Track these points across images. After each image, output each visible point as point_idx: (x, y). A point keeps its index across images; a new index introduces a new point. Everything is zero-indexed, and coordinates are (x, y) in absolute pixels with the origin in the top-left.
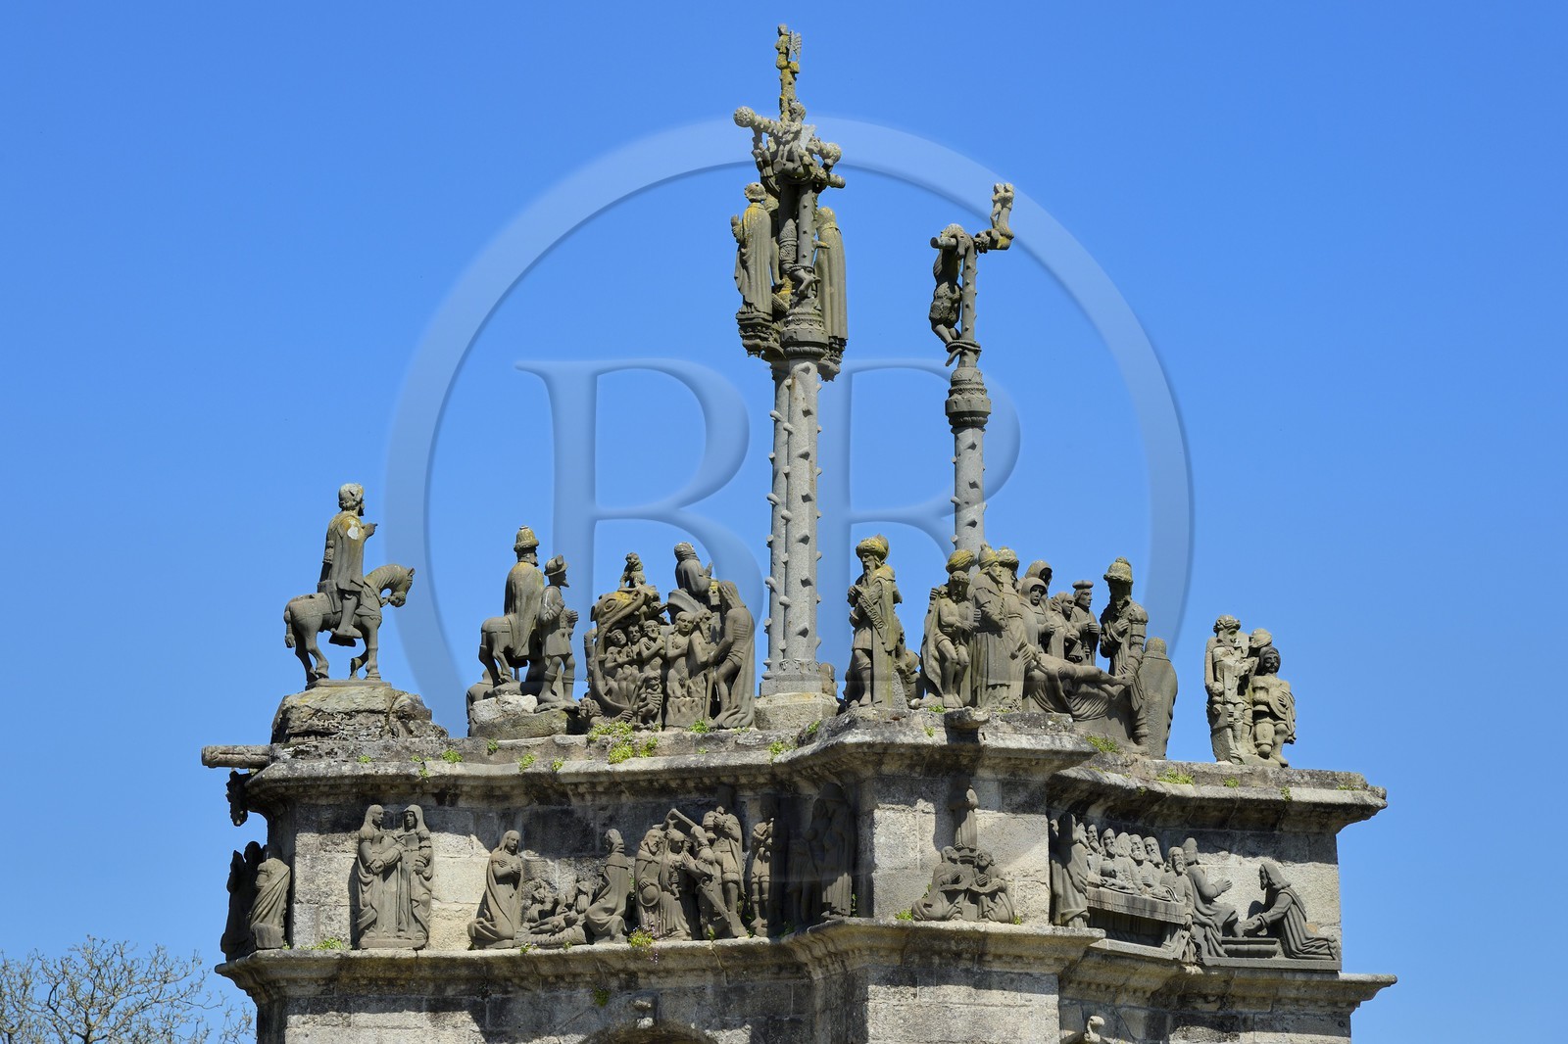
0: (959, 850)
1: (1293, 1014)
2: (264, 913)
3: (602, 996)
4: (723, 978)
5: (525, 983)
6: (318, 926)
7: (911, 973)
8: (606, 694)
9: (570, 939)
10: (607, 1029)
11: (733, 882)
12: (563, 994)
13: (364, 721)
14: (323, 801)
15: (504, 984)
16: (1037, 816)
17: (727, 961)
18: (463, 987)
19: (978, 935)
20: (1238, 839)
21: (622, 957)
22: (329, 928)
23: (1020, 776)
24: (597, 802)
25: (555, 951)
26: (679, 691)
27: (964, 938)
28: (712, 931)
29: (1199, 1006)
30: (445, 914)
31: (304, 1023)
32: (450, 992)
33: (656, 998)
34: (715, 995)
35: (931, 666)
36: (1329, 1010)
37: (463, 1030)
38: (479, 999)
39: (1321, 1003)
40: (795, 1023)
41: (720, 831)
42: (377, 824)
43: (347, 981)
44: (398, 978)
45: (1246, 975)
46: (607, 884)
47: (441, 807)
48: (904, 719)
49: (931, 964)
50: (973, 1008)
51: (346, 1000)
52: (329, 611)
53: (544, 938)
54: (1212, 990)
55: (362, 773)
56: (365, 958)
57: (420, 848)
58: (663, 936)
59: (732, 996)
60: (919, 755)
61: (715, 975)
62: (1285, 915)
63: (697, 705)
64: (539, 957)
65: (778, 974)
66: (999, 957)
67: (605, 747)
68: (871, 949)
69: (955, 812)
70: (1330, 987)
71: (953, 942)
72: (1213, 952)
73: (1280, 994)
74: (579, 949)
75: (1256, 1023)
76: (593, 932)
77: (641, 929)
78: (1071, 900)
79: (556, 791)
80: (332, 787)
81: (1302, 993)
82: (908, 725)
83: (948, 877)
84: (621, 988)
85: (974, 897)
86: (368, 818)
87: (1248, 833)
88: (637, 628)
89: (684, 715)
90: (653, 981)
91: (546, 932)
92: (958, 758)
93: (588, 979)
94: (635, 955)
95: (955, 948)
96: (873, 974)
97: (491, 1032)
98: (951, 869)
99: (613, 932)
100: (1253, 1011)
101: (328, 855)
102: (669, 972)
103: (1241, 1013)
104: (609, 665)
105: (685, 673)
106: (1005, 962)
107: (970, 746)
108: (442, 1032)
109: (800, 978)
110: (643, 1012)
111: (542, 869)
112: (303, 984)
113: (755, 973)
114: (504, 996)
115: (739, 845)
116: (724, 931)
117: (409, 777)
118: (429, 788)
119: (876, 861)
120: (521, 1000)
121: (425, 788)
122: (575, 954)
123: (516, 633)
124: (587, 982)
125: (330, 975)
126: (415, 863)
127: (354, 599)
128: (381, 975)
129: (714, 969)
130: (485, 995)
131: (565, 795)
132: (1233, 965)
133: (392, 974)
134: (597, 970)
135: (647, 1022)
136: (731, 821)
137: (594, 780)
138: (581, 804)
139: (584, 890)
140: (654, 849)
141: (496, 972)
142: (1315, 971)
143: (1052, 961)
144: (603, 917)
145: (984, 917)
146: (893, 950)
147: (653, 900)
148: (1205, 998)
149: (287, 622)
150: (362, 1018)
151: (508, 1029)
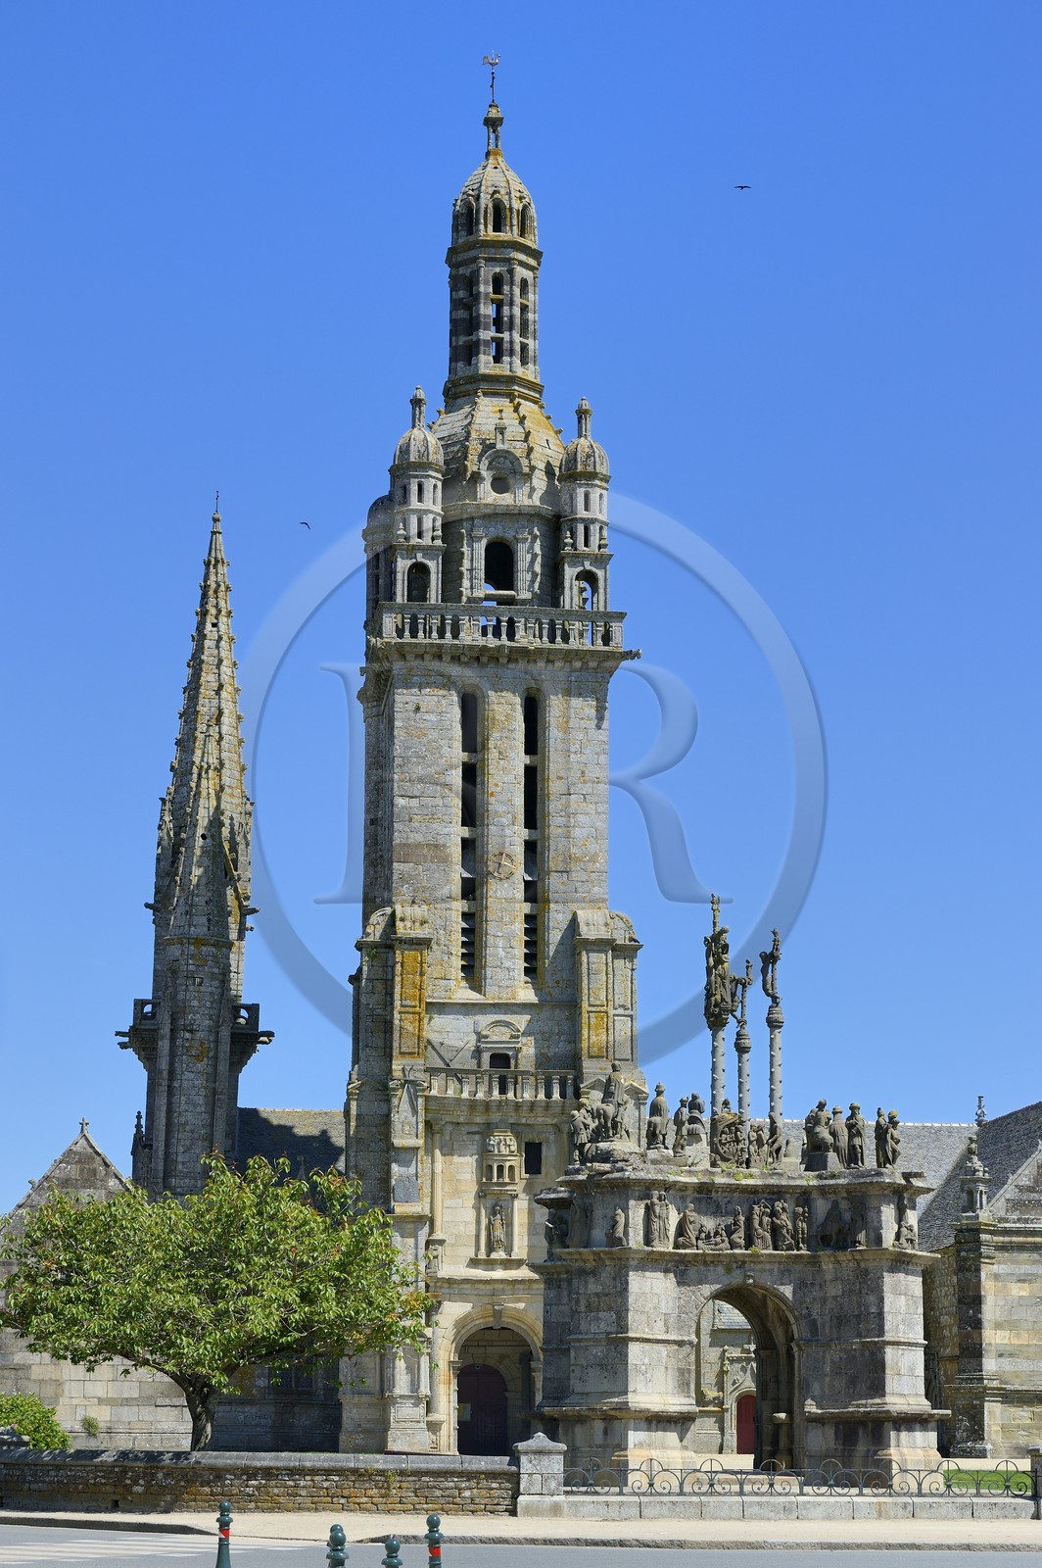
3: (729, 1270)
4: (785, 1266)
6: (635, 1238)
8: (722, 1153)
9: (723, 1248)
11: (789, 1229)
12: (715, 1268)
14: (637, 1188)
15: (686, 1263)
25: (716, 1252)
26: (755, 1154)
28: (784, 1248)
31: (634, 1275)
33: (754, 1272)
34: (780, 1273)
37: (670, 1280)
43: (645, 1260)
44: (656, 1259)
46: (740, 1227)
49: (897, 1265)
50: (905, 1282)
51: (644, 1267)
53: (713, 1246)
57: (666, 1209)
58: (762, 1249)
59: (787, 1274)
61: (782, 1265)
63: (762, 1160)
65: (806, 1265)
68: (887, 1259)
69: (900, 1209)
76: (732, 1246)
77: (753, 1246)
79: (707, 1189)
84: (737, 1268)
86: (656, 1196)
88: (733, 1128)
89: (758, 1163)
90: (755, 1266)
97: (680, 1283)
99: (742, 1246)
102: (762, 1263)
104: (722, 1142)
105: (757, 1147)
109: (815, 1268)
110: (749, 1277)
112: (632, 1260)
113: (800, 1264)
114: (690, 1269)
115: (788, 1215)
116: (788, 1248)
117: (665, 1181)
120: (696, 1270)
121: (667, 1185)
123: (662, 1125)
124: (725, 1264)
125: (638, 1257)
126: (665, 1214)
128: (653, 1258)
130: (677, 1267)
131: (710, 1191)
136: (787, 1206)
137: (729, 1186)
139: (723, 1228)
140: (760, 1216)
144: (738, 1240)
146: (891, 1260)
151: (687, 1282)
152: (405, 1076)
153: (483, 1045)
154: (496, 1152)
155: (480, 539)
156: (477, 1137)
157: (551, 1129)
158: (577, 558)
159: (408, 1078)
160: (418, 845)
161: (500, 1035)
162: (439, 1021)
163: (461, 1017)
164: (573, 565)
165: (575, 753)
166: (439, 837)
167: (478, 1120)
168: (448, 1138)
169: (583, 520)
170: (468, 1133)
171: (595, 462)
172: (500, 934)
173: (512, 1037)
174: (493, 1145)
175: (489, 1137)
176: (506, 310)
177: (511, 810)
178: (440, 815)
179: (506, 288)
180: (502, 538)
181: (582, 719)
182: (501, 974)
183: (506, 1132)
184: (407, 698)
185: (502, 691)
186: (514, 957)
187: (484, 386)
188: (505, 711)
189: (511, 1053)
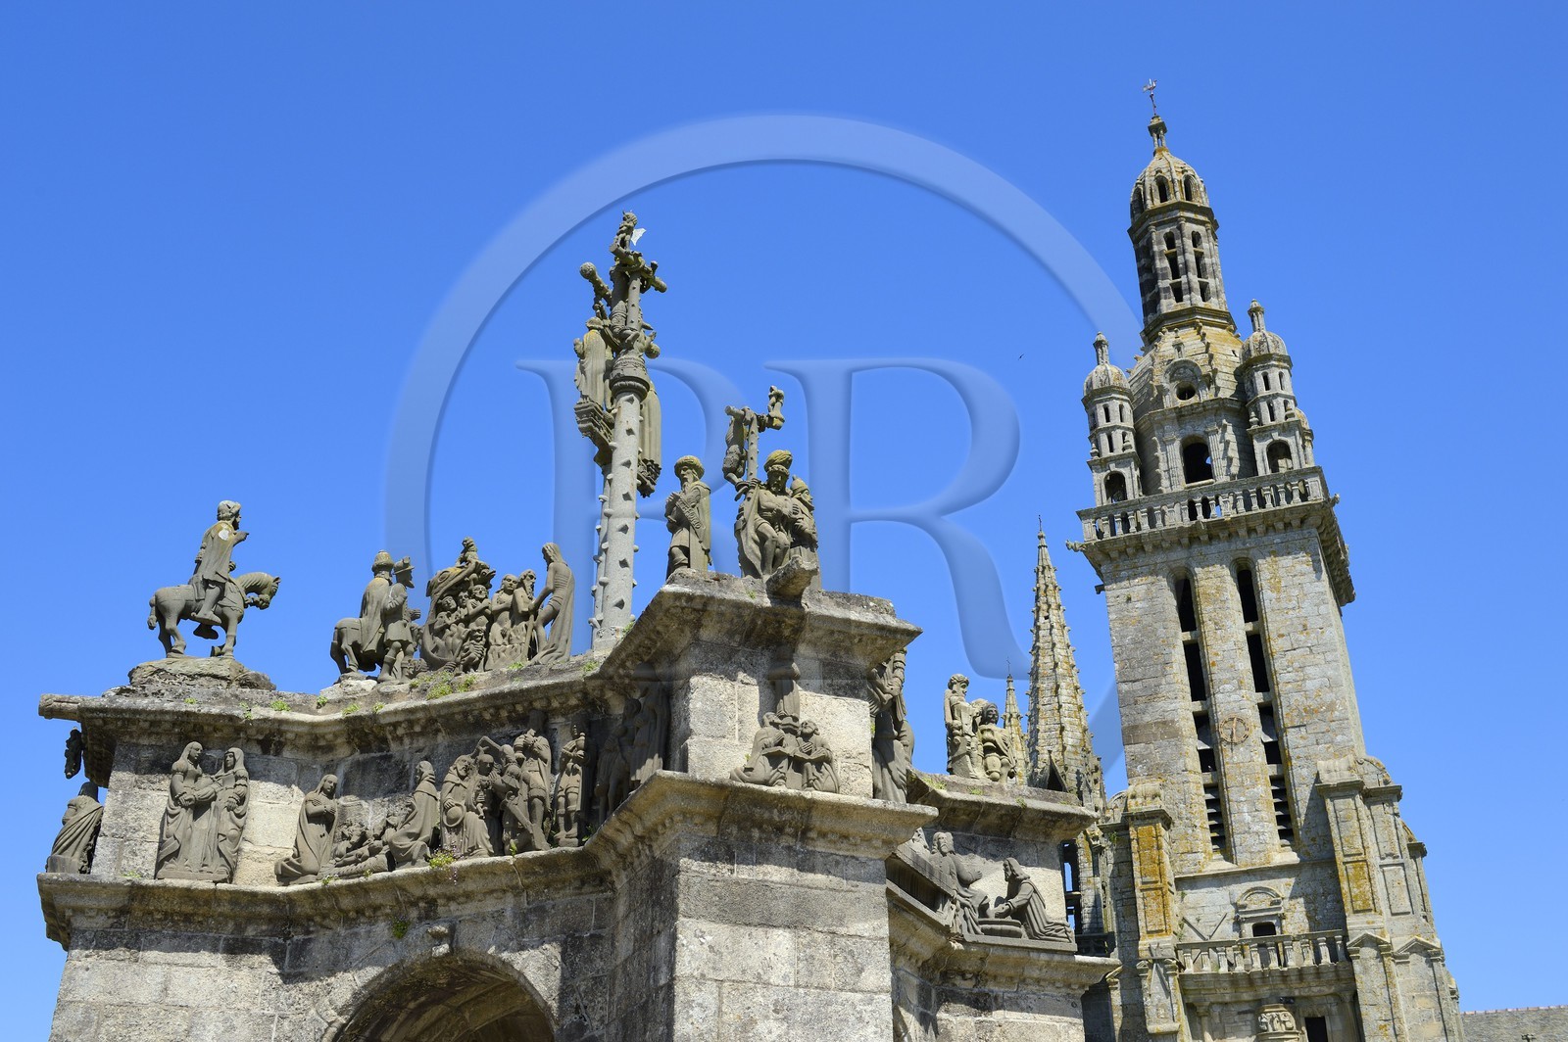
0: (781, 717)
1: (1034, 994)
2: (64, 845)
3: (401, 928)
4: (524, 899)
5: (327, 922)
6: (120, 860)
7: (728, 846)
8: (433, 651)
9: (371, 866)
10: (402, 961)
11: (538, 797)
12: (362, 930)
13: (205, 683)
14: (144, 741)
15: (304, 923)
16: (857, 701)
17: (527, 878)
18: (264, 928)
19: (803, 805)
20: (981, 842)
21: (421, 882)
22: (131, 863)
23: (841, 657)
24: (414, 745)
25: (356, 880)
26: (500, 641)
27: (789, 807)
28: (514, 846)
29: (957, 983)
30: (256, 856)
31: (87, 956)
32: (250, 932)
33: (454, 926)
34: (515, 917)
35: (751, 548)
36: (1064, 991)
37: (259, 971)
38: (281, 941)
39: (1058, 985)
40: (596, 939)
41: (529, 751)
42: (195, 761)
43: (140, 914)
44: (195, 914)
45: (1000, 952)
46: (413, 810)
47: (265, 756)
48: (725, 581)
49: (750, 837)
50: (796, 890)
51: (137, 935)
52: (192, 598)
53: (347, 869)
54: (970, 967)
55: (184, 710)
56: (158, 887)
57: (235, 786)
58: (465, 855)
59: (533, 917)
60: (740, 616)
61: (515, 896)
62: (1029, 903)
63: (516, 651)
64: (339, 888)
65: (579, 888)
66: (823, 835)
67: (426, 690)
68: (684, 814)
69: (777, 687)
70: (1067, 969)
71: (775, 811)
72: (972, 931)
73: (1026, 973)
74: (379, 876)
75: (1004, 1001)
76: (394, 859)
77: (442, 850)
78: (891, 795)
79: (376, 737)
80: (153, 723)
81: (1044, 974)
82: (728, 586)
83: (771, 740)
84: (420, 919)
85: (798, 764)
86: (185, 754)
87: (989, 838)
88: (466, 594)
89: (503, 660)
90: (451, 908)
91: (349, 863)
92: (780, 626)
93: (388, 911)
94: (435, 878)
95: (777, 819)
96: (687, 845)
97: (289, 974)
98: (773, 734)
99: (414, 857)
100: (1002, 990)
101: (142, 792)
102: (468, 896)
103: (992, 992)
104: (437, 627)
105: (508, 624)
106: (830, 841)
107: (793, 610)
108: (237, 972)
109: (602, 892)
110: (439, 938)
111: (357, 812)
112: (90, 914)
113: (557, 890)
114: (306, 937)
115: (548, 765)
116: (527, 845)
117: (232, 718)
118: (252, 732)
119: (692, 726)
120: (321, 940)
121: (249, 732)
122: (375, 882)
123: (365, 632)
124: (387, 915)
125: (120, 905)
126: (227, 799)
127: (216, 590)
128: (178, 909)
129: (514, 888)
130: (287, 937)
131: (384, 740)
132: (989, 942)
133: (188, 909)
134: (397, 899)
135: (444, 948)
136: (541, 742)
137: (412, 717)
138: (400, 748)
139: (392, 823)
140: (462, 773)
141: (299, 910)
142: (1055, 952)
143: (878, 843)
144: (407, 842)
145: (809, 785)
146: (709, 818)
147: (457, 819)
148: (963, 975)
149: (151, 605)
150: (152, 955)
151: (305, 969)
152: (1152, 955)
153: (1243, 916)
154: (1271, 1031)
155: (1173, 441)
156: (1250, 1017)
157: (1332, 1000)
158: (1264, 432)
159: (1155, 957)
160: (1148, 725)
161: (1259, 903)
162: (1193, 896)
163: (1214, 889)
164: (1261, 439)
165: (1293, 609)
166: (1166, 714)
167: (1246, 997)
168: (1217, 1021)
169: (1264, 398)
170: (1239, 1013)
171: (1268, 346)
172: (1243, 799)
173: (1272, 903)
174: (1266, 1023)
175: (1260, 1015)
176: (1180, 259)
177: (1235, 676)
178: (1164, 693)
179: (1178, 242)
180: (1193, 436)
181: (1295, 576)
182: (1250, 840)
183: (1277, 1007)
184: (1118, 592)
185: (1208, 566)
186: (1262, 820)
187: (1169, 323)
188: (1217, 585)
189: (1274, 922)
